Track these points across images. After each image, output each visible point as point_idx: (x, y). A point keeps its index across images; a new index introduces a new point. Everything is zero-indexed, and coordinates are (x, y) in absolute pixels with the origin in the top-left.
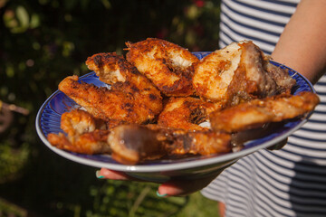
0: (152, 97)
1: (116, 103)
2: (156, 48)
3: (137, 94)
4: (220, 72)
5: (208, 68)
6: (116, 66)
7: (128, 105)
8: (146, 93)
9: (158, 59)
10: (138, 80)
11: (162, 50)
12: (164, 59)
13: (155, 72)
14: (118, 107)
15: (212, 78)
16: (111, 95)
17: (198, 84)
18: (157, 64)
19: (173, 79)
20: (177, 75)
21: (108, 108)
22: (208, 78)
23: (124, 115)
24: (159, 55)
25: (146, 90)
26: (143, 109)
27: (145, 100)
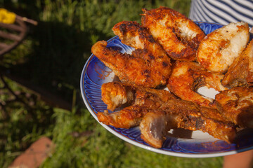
0: (165, 64)
1: (137, 70)
2: (167, 16)
3: (153, 61)
4: (221, 49)
5: (211, 45)
6: (137, 33)
7: (147, 71)
8: (160, 60)
9: (169, 27)
10: (154, 47)
11: (172, 19)
12: (174, 28)
13: (165, 39)
14: (139, 73)
15: (214, 55)
16: (134, 62)
17: (203, 59)
18: (168, 32)
19: (180, 47)
20: (184, 44)
21: (131, 73)
22: (211, 54)
23: (144, 81)
24: (170, 24)
25: (160, 57)
26: (158, 75)
27: (159, 67)
